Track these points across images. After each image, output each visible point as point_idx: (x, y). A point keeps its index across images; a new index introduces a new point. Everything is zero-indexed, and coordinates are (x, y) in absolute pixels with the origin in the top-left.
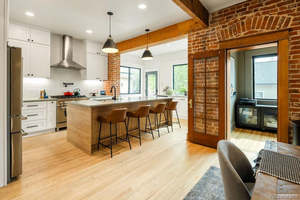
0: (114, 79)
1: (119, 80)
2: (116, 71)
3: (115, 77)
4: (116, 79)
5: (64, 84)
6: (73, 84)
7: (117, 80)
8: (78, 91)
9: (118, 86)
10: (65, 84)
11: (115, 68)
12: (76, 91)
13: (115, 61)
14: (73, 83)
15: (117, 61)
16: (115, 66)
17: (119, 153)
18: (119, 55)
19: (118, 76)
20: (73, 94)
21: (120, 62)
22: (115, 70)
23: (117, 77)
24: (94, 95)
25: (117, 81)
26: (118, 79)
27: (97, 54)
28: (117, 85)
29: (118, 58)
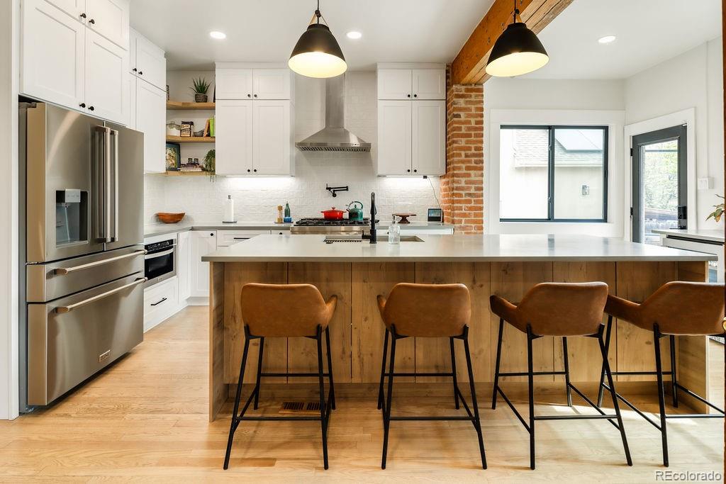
0: (459, 168)
1: (479, 172)
2: (467, 142)
3: (463, 162)
4: (468, 168)
5: (327, 188)
6: (347, 189)
7: (472, 172)
8: (359, 206)
9: (472, 191)
10: (329, 189)
11: (463, 131)
12: (352, 207)
13: (460, 109)
14: (347, 187)
15: (470, 109)
16: (463, 126)
17: (270, 462)
18: (480, 87)
19: (473, 159)
20: (346, 216)
21: (482, 109)
22: (464, 140)
23: (470, 162)
24: (404, 220)
25: (469, 175)
26: (475, 168)
27: (408, 98)
28: (469, 188)
29: (473, 99)
